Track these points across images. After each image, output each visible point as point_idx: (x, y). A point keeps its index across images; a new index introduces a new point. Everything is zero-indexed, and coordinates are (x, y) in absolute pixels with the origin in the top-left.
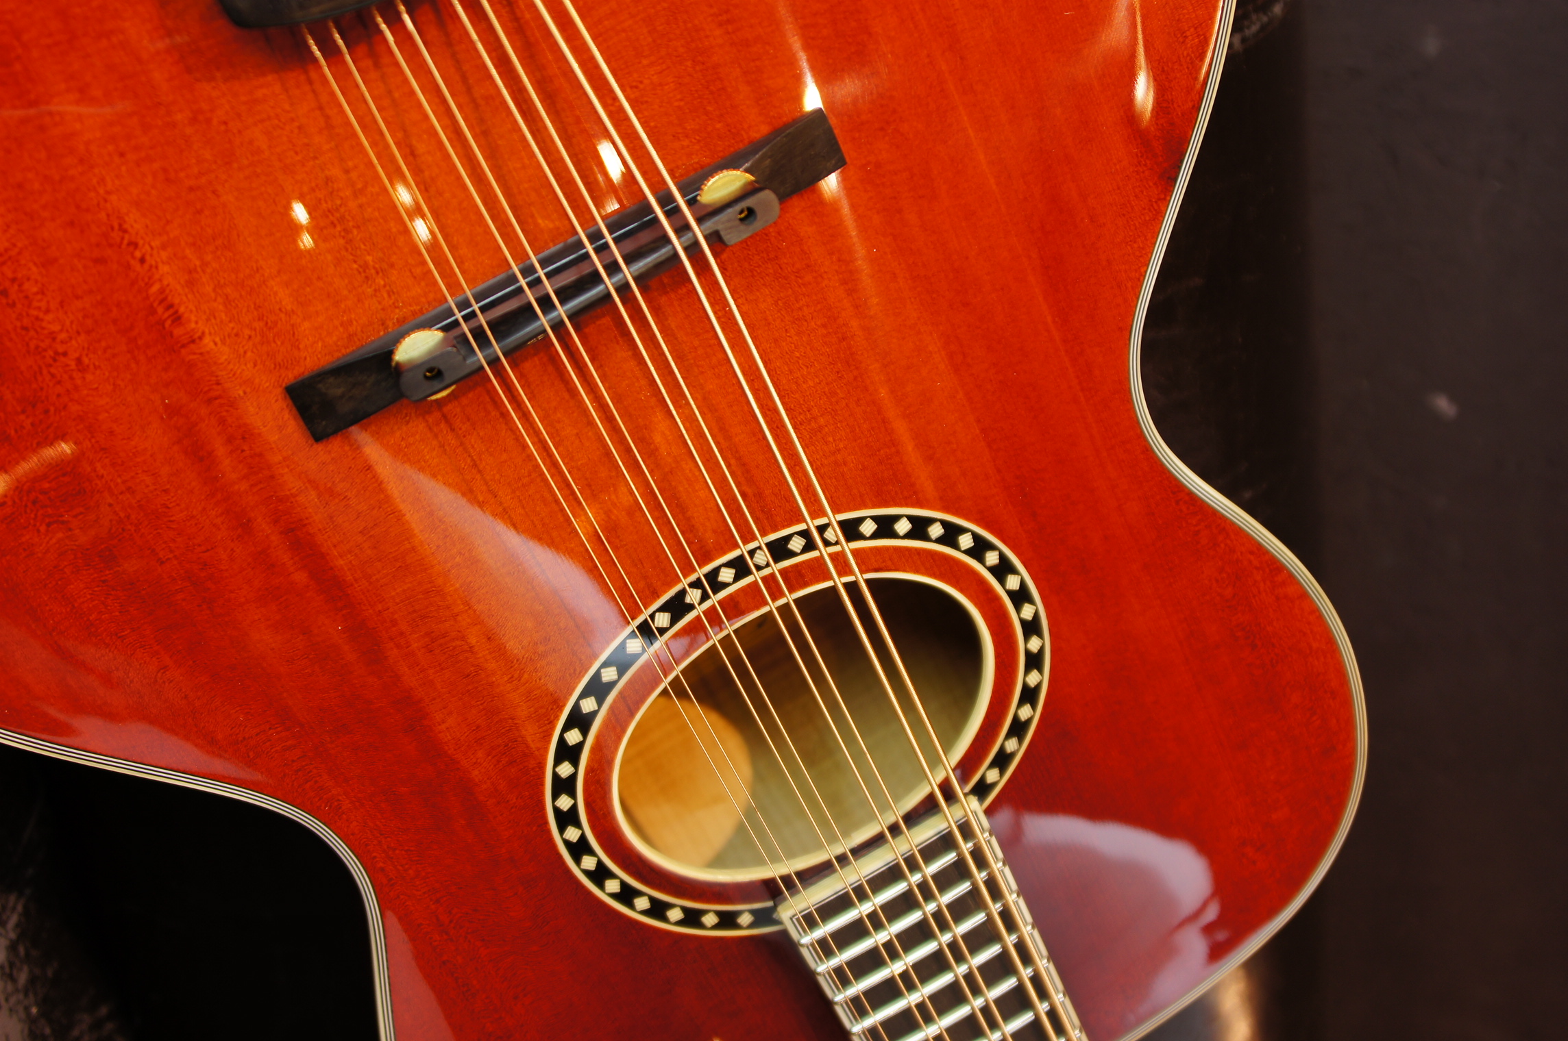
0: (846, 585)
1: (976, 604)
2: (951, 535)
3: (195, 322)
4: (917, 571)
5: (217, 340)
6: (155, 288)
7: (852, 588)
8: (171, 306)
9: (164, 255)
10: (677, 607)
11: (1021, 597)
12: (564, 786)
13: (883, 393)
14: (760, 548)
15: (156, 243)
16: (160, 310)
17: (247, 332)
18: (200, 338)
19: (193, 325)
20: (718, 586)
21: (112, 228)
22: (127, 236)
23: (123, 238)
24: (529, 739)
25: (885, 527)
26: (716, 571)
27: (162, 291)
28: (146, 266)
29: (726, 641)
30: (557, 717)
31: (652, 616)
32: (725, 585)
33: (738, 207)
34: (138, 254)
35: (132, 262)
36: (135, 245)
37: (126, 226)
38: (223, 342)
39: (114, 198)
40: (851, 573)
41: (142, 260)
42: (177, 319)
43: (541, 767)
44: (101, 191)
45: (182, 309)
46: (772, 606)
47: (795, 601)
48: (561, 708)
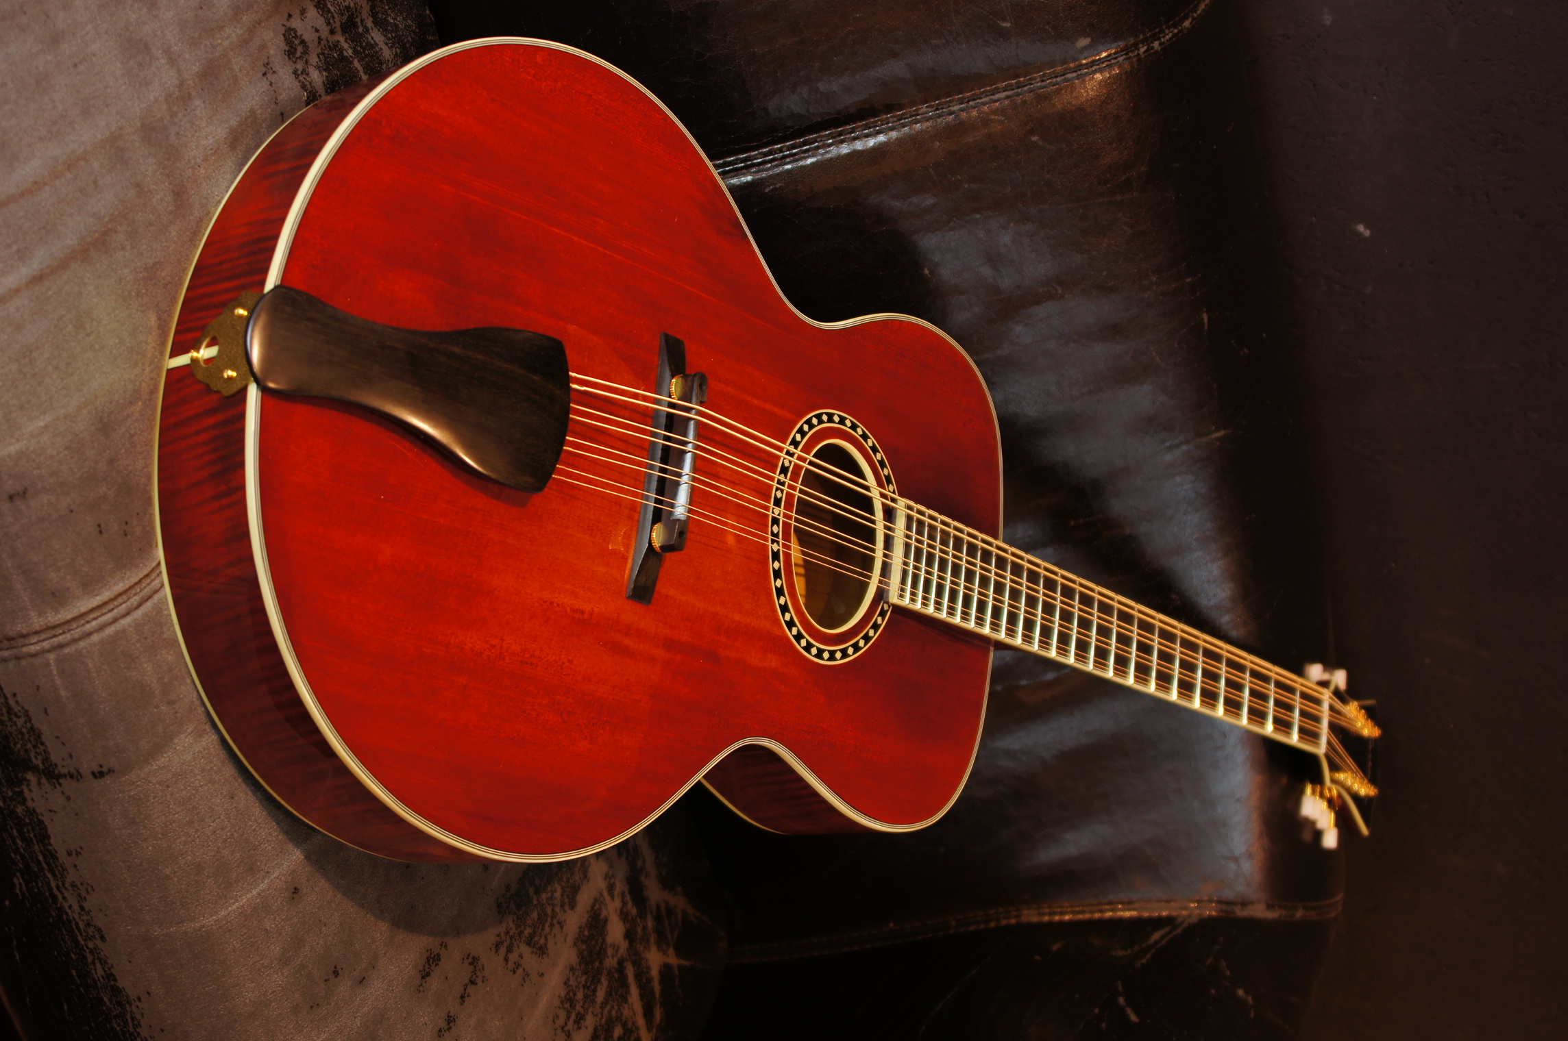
0: (809, 465)
2: (810, 424)
3: (587, 607)
5: (597, 606)
6: (569, 610)
7: (811, 464)
8: (577, 610)
9: (562, 596)
12: (799, 637)
13: (756, 402)
14: (773, 509)
15: (557, 595)
16: (575, 615)
17: (602, 593)
18: (593, 611)
19: (588, 609)
20: (777, 535)
21: (542, 605)
22: (548, 603)
23: (547, 605)
24: (778, 633)
26: (772, 532)
27: (571, 609)
28: (561, 606)
29: (796, 520)
30: (778, 615)
32: (781, 499)
34: (555, 605)
35: (556, 609)
36: (552, 603)
37: (545, 600)
38: (599, 604)
39: (534, 594)
40: (806, 459)
41: (558, 605)
42: (582, 612)
43: (788, 638)
44: (529, 597)
45: (581, 608)
46: (797, 494)
47: (802, 485)
48: (776, 611)
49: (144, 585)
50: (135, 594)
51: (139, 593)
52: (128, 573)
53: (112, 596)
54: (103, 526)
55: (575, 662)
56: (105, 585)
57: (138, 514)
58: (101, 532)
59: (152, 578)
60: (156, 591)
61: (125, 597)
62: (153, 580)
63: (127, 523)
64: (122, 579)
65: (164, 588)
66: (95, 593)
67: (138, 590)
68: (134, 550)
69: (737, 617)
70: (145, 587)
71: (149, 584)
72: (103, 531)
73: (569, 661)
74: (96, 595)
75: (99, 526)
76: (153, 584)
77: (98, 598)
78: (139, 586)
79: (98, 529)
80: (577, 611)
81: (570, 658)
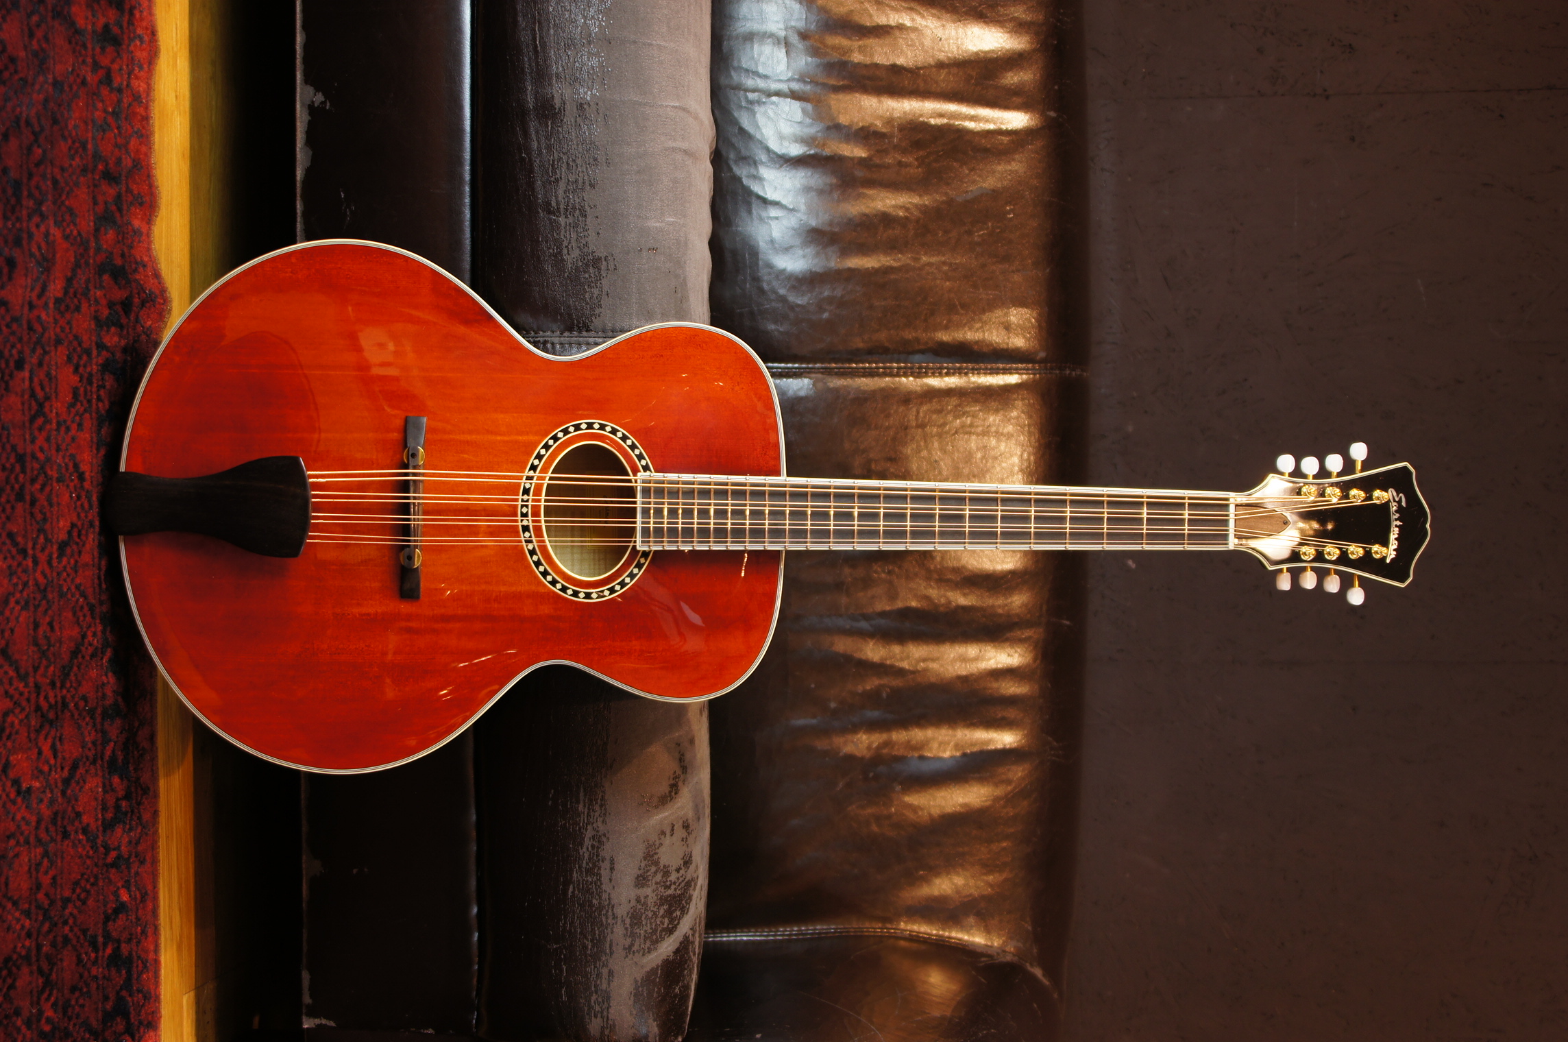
0: (549, 480)
1: (583, 441)
2: (555, 438)
4: (559, 454)
6: (358, 616)
7: (551, 479)
9: (350, 608)
10: (526, 529)
11: (590, 426)
12: (564, 589)
14: (522, 520)
15: (346, 608)
17: (382, 599)
21: (336, 617)
22: (340, 615)
24: (543, 591)
25: (539, 457)
26: (522, 513)
27: (359, 614)
28: (351, 614)
29: (546, 522)
30: (541, 579)
31: (525, 537)
32: (527, 512)
33: (410, 457)
34: (346, 615)
35: (347, 617)
36: (343, 614)
39: (329, 612)
40: (545, 477)
41: (349, 614)
43: (554, 592)
44: (325, 614)
46: (543, 504)
47: (546, 496)
48: (538, 577)
55: (372, 646)
69: (503, 589)
73: (366, 646)
80: (364, 614)
81: (367, 644)
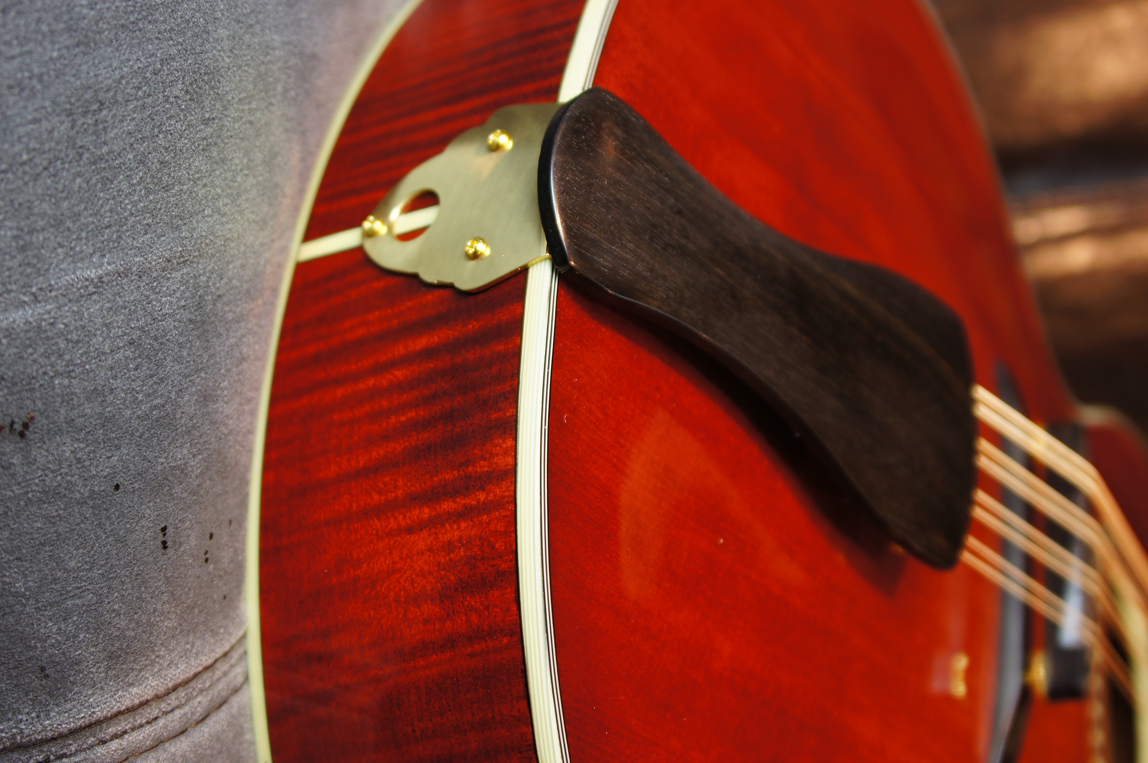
49: (218, 674)
50: (201, 691)
51: (207, 689)
52: (198, 643)
53: (162, 689)
54: (170, 531)
56: (153, 663)
57: (230, 522)
58: (164, 543)
59: (233, 661)
60: (236, 691)
61: (182, 693)
62: (232, 666)
63: (211, 536)
64: (186, 654)
65: (249, 685)
66: (130, 679)
67: (207, 685)
68: (215, 596)
70: (219, 679)
71: (225, 674)
72: (169, 544)
74: (131, 685)
75: (164, 529)
76: (232, 675)
77: (134, 690)
78: (208, 674)
79: (161, 538)
